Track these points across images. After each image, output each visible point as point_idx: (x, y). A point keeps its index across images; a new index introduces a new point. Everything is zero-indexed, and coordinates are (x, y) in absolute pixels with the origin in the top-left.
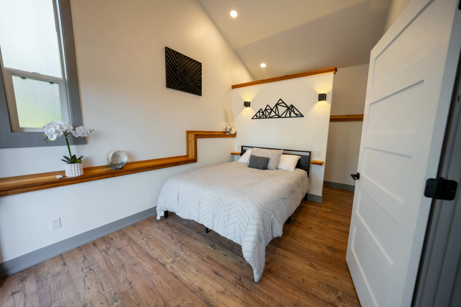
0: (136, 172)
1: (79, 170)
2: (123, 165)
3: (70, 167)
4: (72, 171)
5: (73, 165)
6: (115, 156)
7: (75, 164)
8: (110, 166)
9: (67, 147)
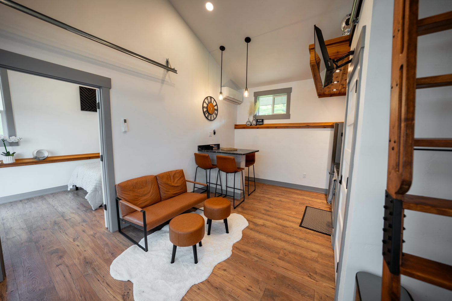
0: (54, 162)
1: (12, 160)
2: (45, 158)
3: (6, 158)
4: (7, 160)
5: (7, 157)
6: (39, 152)
7: (9, 157)
8: (35, 158)
9: (4, 147)
